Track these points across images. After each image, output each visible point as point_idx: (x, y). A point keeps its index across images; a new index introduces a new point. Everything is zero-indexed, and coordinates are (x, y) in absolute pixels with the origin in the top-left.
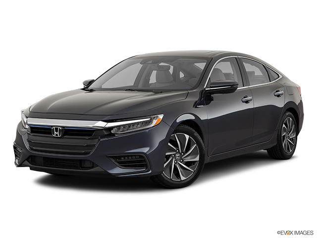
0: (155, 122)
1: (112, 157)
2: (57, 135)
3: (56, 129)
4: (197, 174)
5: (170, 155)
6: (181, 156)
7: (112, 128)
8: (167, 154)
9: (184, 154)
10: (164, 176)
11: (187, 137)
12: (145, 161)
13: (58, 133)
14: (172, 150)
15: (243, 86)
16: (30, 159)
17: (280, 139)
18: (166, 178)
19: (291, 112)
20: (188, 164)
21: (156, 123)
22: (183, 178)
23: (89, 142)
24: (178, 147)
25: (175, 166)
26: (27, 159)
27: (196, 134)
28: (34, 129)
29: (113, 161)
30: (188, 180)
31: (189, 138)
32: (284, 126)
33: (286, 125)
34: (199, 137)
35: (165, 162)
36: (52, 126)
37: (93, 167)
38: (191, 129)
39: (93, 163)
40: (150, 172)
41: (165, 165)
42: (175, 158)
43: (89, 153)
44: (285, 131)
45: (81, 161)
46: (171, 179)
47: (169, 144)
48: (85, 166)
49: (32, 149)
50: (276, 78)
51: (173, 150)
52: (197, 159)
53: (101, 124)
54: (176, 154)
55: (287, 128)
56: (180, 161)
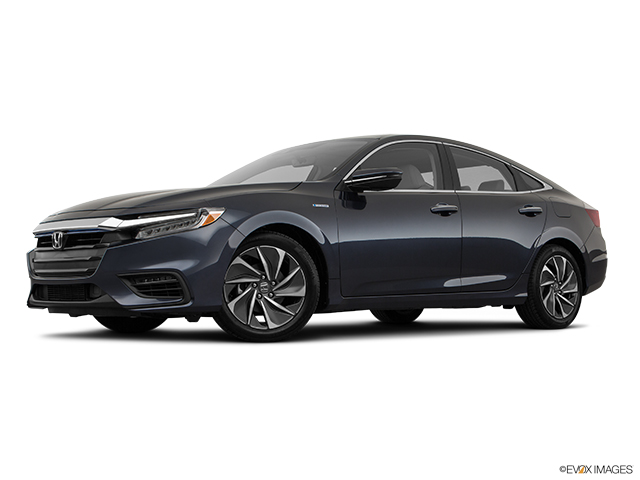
0: (204, 220)
1: (125, 277)
2: (57, 245)
3: (57, 236)
4: (300, 319)
5: (247, 284)
6: (271, 286)
7: (134, 230)
9: (276, 284)
10: (233, 320)
11: (282, 253)
12: (179, 284)
13: (58, 242)
14: (251, 274)
15: (444, 189)
18: (237, 323)
21: (207, 221)
22: (272, 325)
23: (94, 253)
24: (264, 270)
25: (257, 304)
27: (300, 249)
29: (128, 284)
30: (283, 329)
31: (286, 256)
35: (238, 296)
36: (52, 232)
37: (101, 296)
40: (190, 304)
41: (236, 300)
42: (259, 290)
43: (93, 272)
45: (88, 288)
46: (249, 326)
47: (245, 264)
51: (254, 275)
52: (302, 292)
53: (113, 223)
54: (260, 282)
56: (269, 296)
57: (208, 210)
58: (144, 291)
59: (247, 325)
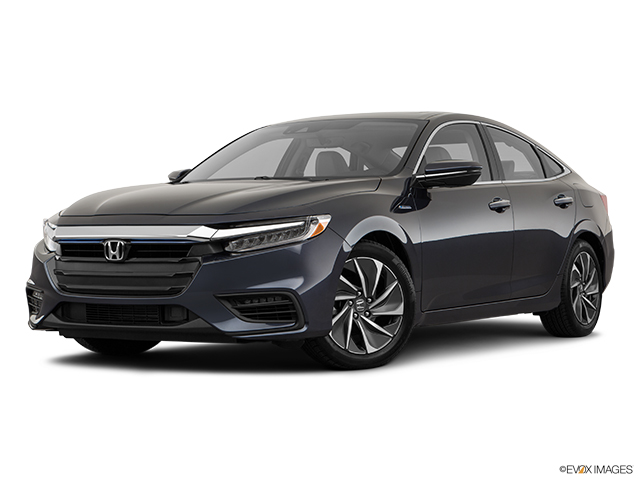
0: (313, 230)
1: (227, 299)
2: (114, 257)
3: (114, 245)
4: (399, 342)
5: (344, 302)
6: (367, 304)
7: (225, 241)
8: (337, 298)
9: (373, 301)
10: (332, 344)
11: (379, 265)
12: (293, 306)
13: (116, 253)
14: (348, 291)
15: (492, 180)
16: (59, 312)
17: (567, 295)
18: (335, 348)
19: (589, 243)
20: (382, 320)
21: (316, 232)
22: (370, 349)
23: (181, 269)
24: (361, 286)
25: (354, 325)
26: (54, 311)
27: (397, 260)
28: (69, 249)
29: (229, 306)
30: (382, 353)
31: (383, 268)
32: (575, 268)
33: (579, 266)
34: (403, 267)
35: (334, 316)
36: (105, 240)
37: (187, 320)
38: (388, 250)
39: (188, 310)
40: (305, 329)
41: (334, 321)
42: (355, 308)
43: (179, 291)
44: (577, 279)
45: (163, 309)
46: (347, 351)
47: (342, 278)
48: (171, 319)
49: (63, 289)
50: (557, 172)
51: (351, 292)
52: (400, 311)
53: (204, 232)
54: (356, 299)
55: (581, 273)
56: (365, 315)
57: (318, 218)
58: (249, 314)
59: (345, 350)
